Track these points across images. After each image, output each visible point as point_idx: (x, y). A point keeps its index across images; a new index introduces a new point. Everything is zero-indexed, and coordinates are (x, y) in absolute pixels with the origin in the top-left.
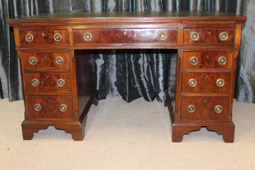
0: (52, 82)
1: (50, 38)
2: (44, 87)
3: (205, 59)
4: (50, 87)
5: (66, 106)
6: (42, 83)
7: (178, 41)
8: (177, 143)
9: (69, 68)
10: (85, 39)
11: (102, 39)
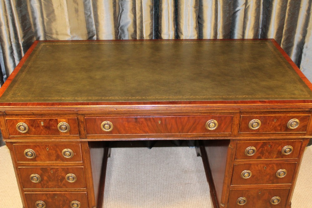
0: (59, 177)
1: (53, 128)
2: (47, 182)
3: (266, 149)
4: (56, 183)
5: (79, 203)
6: (45, 178)
7: (232, 130)
9: (82, 162)
10: (103, 129)
11: (127, 129)
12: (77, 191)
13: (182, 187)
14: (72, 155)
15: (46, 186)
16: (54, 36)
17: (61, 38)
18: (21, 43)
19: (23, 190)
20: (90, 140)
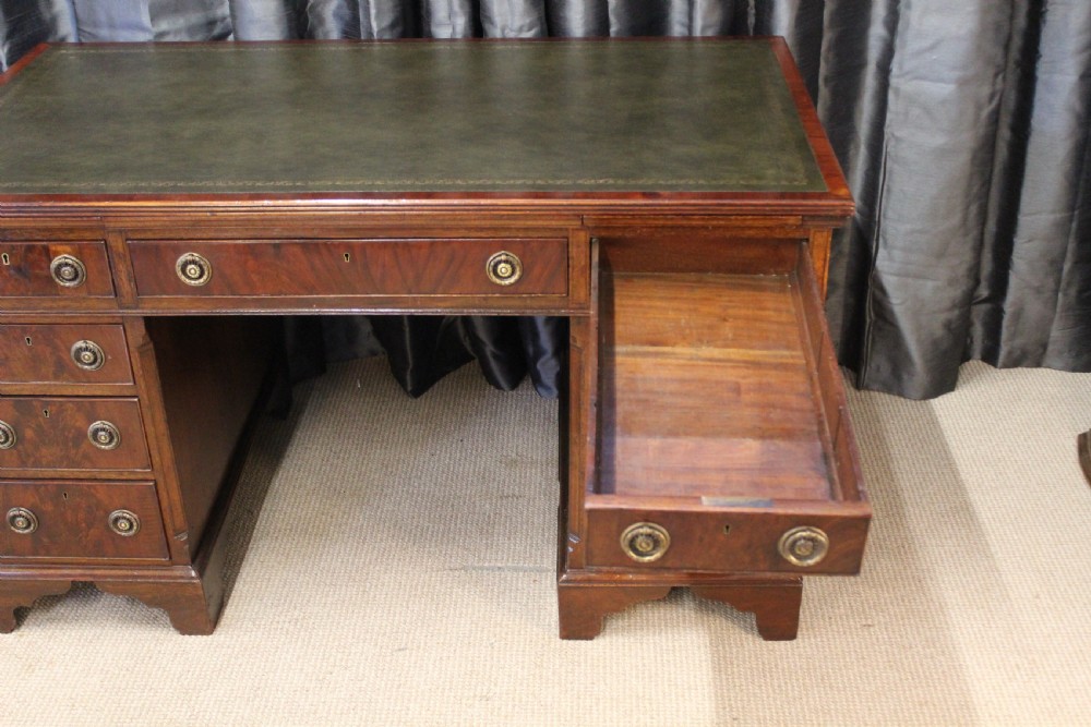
0: (69, 433)
1: (38, 271)
2: (36, 447)
5: (135, 516)
6: (29, 433)
8: (578, 642)
9: (131, 384)
10: (183, 278)
11: (255, 277)
12: (124, 478)
13: (491, 504)
14: (99, 360)
15: (32, 459)
16: (105, 34)
17: (125, 36)
20: (149, 312)
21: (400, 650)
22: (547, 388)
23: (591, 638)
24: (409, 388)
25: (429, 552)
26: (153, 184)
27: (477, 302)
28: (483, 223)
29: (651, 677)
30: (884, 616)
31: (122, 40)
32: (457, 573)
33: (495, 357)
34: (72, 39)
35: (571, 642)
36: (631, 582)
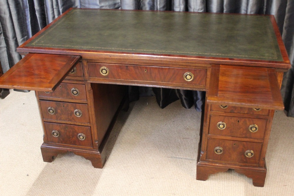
0: (69, 112)
2: (61, 115)
4: (67, 116)
5: (85, 135)
6: (59, 111)
7: (207, 83)
8: (201, 181)
9: (86, 100)
10: (101, 73)
11: (120, 74)
12: (82, 125)
13: (180, 140)
14: (78, 93)
15: (59, 118)
16: (87, 6)
17: (92, 7)
18: (61, 10)
19: (43, 120)
20: (92, 82)
21: (152, 178)
22: (199, 109)
23: (205, 181)
24: (161, 106)
25: (162, 152)
26: (95, 47)
27: (180, 85)
28: (184, 64)
29: (221, 193)
30: (290, 183)
31: (91, 8)
32: (169, 158)
33: (185, 99)
34: (79, 7)
35: (199, 181)
36: (217, 166)
